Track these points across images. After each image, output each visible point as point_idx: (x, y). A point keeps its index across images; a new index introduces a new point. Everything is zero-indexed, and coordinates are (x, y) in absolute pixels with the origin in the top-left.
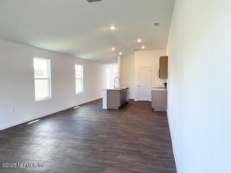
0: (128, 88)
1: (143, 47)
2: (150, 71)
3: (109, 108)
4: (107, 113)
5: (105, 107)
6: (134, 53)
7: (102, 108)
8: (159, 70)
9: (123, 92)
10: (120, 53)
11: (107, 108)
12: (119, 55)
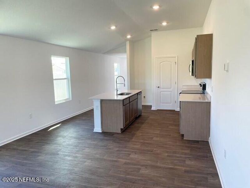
0: (141, 92)
1: (164, 24)
2: (176, 62)
3: (104, 131)
4: (102, 140)
5: (98, 128)
6: (150, 36)
7: (93, 130)
8: (193, 61)
9: (130, 102)
10: (129, 37)
11: (101, 131)
12: (127, 40)
